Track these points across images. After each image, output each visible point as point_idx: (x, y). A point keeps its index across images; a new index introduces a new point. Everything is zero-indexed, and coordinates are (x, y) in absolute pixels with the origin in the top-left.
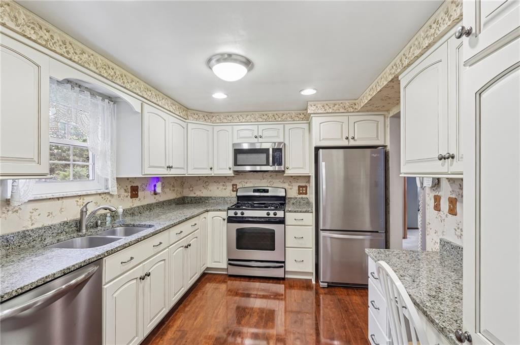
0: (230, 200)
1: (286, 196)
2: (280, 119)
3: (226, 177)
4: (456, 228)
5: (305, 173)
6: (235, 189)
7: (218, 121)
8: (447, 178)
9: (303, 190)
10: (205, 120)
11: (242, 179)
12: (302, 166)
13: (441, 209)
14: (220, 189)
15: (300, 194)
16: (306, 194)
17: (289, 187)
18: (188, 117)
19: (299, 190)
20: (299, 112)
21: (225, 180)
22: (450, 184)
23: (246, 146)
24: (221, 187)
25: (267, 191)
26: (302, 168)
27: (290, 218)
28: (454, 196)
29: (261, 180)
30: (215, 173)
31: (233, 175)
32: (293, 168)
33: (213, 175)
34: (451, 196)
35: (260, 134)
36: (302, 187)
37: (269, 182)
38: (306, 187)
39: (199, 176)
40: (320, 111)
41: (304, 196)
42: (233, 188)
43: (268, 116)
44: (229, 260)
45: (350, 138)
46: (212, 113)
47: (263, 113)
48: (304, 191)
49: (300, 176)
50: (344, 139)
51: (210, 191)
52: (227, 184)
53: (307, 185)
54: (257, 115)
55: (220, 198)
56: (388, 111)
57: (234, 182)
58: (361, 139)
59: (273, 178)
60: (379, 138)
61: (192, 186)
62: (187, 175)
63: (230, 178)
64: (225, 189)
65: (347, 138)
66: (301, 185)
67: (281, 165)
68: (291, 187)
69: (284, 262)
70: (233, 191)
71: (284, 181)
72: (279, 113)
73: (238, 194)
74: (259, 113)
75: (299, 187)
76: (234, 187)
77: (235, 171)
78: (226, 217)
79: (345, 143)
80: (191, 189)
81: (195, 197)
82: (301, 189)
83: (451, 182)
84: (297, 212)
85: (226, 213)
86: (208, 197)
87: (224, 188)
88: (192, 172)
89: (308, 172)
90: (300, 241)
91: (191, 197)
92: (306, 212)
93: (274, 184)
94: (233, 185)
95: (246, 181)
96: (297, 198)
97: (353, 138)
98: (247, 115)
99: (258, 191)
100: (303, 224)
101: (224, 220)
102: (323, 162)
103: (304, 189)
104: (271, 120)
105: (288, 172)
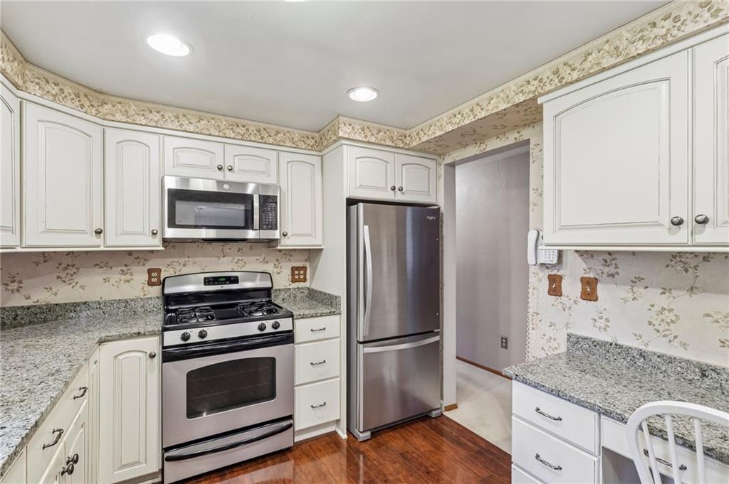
0: (143, 306)
1: (272, 288)
2: (271, 140)
3: (130, 253)
4: (596, 318)
5: (315, 243)
6: (154, 280)
7: (118, 116)
8: (577, 251)
9: (299, 274)
10: (82, 106)
11: (172, 257)
12: (310, 233)
13: (563, 293)
14: (112, 281)
15: (294, 281)
16: (305, 280)
17: (275, 270)
18: (25, 82)
19: (293, 274)
20: (308, 133)
21: (128, 260)
22: (583, 259)
23: (199, 185)
24: (117, 277)
25: (236, 280)
26: (309, 235)
27: (303, 329)
28: (592, 275)
29: (218, 257)
30: (108, 243)
31: (161, 248)
32: (294, 235)
33: (102, 248)
34: (585, 276)
35: (229, 163)
36: (298, 269)
37: (237, 262)
38: (304, 268)
39: (44, 253)
40: (358, 137)
41: (301, 285)
42: (150, 277)
43: (248, 130)
44: (166, 450)
45: (397, 189)
46: (101, 93)
47: (237, 121)
48: (302, 277)
49: (295, 250)
50: (389, 189)
51: (83, 287)
52: (134, 269)
53: (307, 265)
54: (223, 124)
55: (112, 303)
56: (442, 155)
57: (152, 264)
58: (411, 192)
59: (243, 254)
60: (431, 194)
61: (17, 279)
62: (19, 250)
63: (140, 255)
64: (128, 281)
65: (394, 189)
66: (297, 264)
67: (276, 229)
68: (279, 270)
69: (290, 417)
70: (150, 284)
71: (266, 260)
72: (268, 128)
73: (167, 291)
74: (227, 118)
75: (293, 269)
76: (154, 274)
77: (165, 241)
78: (157, 350)
79: (390, 196)
80: (15, 285)
81: (29, 308)
82: (297, 272)
83: (585, 256)
84: (316, 316)
85: (156, 339)
86: (75, 305)
87: (123, 277)
88: (37, 239)
89: (320, 243)
90: (321, 369)
91: (14, 309)
92: (330, 314)
93: (246, 266)
94: (150, 271)
95: (182, 260)
96: (289, 289)
97: (401, 189)
98: (200, 119)
99: (215, 281)
100: (326, 337)
101: (152, 356)
102: (365, 224)
103: (302, 272)
104: (253, 139)
105: (286, 244)
